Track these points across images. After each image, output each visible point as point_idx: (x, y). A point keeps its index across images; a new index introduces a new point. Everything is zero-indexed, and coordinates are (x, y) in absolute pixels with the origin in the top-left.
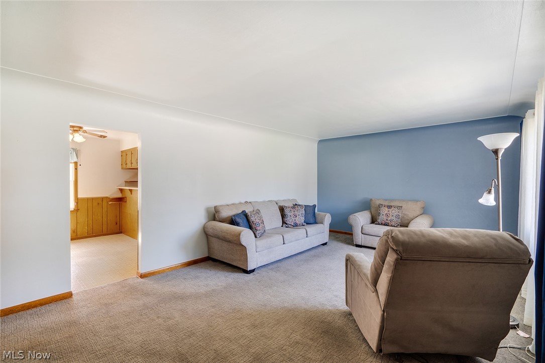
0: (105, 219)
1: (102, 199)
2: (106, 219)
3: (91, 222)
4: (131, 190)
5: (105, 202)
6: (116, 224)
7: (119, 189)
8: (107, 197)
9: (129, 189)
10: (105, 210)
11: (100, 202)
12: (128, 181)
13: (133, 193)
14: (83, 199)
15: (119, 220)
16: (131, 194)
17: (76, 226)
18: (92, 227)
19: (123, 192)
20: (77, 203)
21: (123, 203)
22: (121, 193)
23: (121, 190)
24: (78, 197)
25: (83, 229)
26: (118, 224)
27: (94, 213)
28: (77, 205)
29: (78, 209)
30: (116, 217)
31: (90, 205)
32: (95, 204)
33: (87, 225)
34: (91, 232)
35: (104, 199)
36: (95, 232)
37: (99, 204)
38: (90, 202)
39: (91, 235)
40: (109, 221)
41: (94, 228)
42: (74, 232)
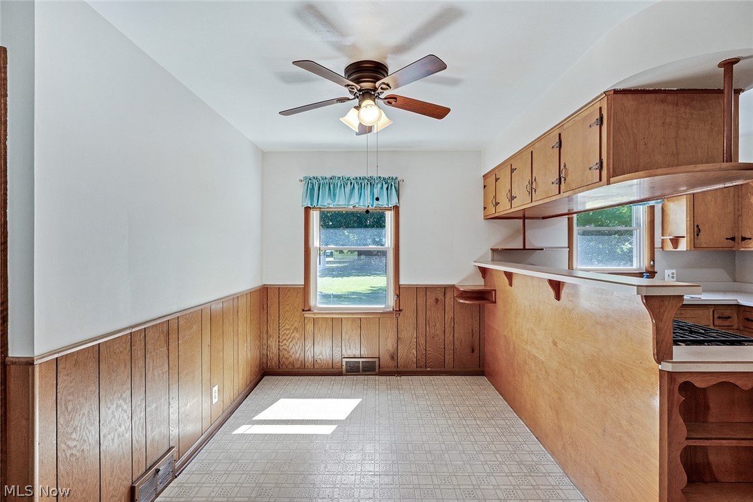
0: (449, 337)
1: (445, 289)
2: (451, 338)
3: (422, 341)
4: (509, 276)
5: (449, 295)
6: (473, 351)
7: (479, 267)
8: (453, 287)
9: (506, 273)
10: (449, 315)
11: (441, 297)
12: (500, 247)
13: (514, 281)
14: (409, 288)
15: (477, 342)
16: (511, 285)
17: (395, 345)
18: (424, 352)
19: (488, 276)
20: (398, 296)
21: (489, 306)
22: (484, 276)
23: (484, 271)
24: (400, 283)
25: (408, 354)
26: (477, 351)
27: (429, 321)
28: (398, 301)
29: (401, 308)
30: (473, 335)
31: (421, 301)
32: (431, 301)
33: (415, 346)
34: (422, 363)
35: (448, 290)
36: (431, 363)
37: (437, 300)
38: (421, 294)
39: (422, 369)
40: (456, 343)
41: (428, 356)
42: (392, 358)
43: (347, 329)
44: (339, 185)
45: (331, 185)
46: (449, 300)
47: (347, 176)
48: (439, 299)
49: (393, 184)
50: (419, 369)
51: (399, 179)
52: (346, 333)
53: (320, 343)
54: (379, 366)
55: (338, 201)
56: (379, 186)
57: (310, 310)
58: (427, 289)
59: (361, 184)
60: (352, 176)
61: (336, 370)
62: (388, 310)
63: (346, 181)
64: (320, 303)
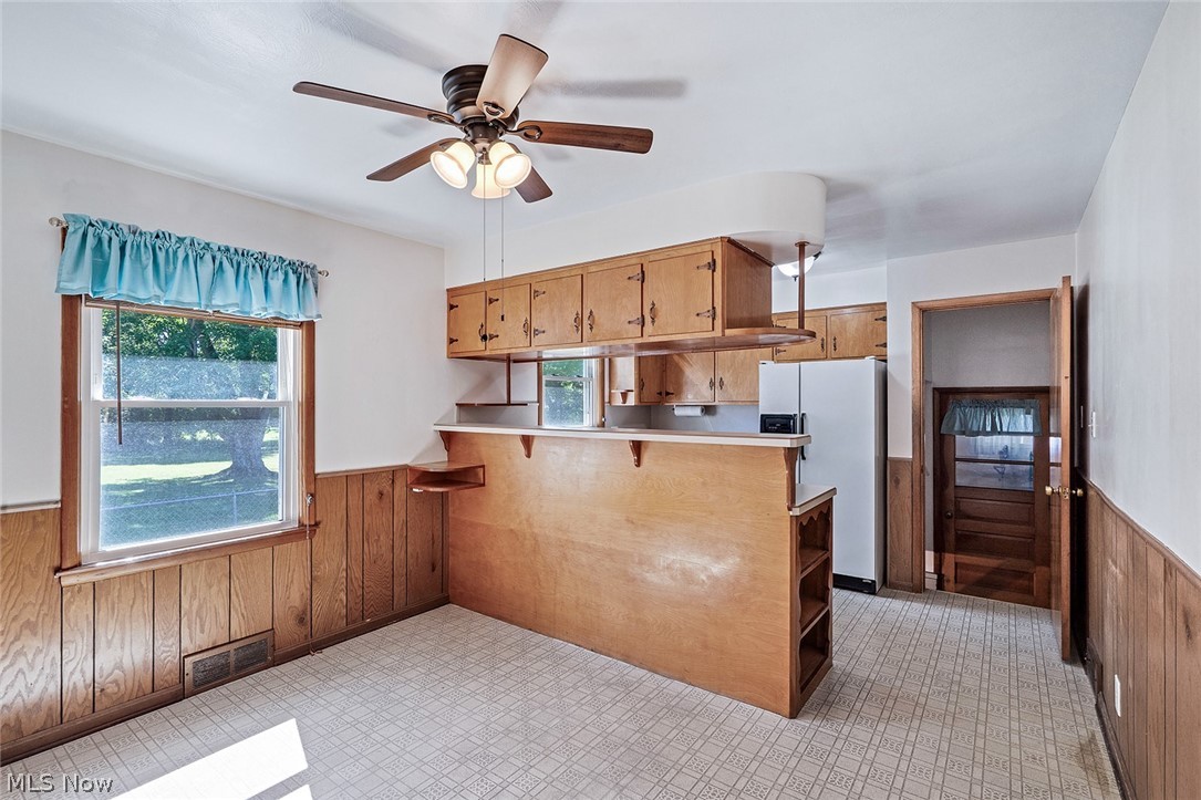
0: (400, 555)
1: (394, 473)
2: (402, 555)
3: (356, 572)
5: (400, 482)
6: (433, 570)
7: (440, 433)
8: (405, 468)
10: (400, 517)
11: (387, 488)
12: (468, 401)
14: (332, 479)
15: (439, 554)
16: (528, 455)
17: (307, 593)
18: (360, 592)
19: (458, 446)
20: (313, 496)
22: (448, 448)
23: (449, 439)
24: (317, 471)
25: (331, 603)
26: (438, 568)
27: (368, 534)
28: (312, 508)
29: (318, 519)
30: (433, 543)
31: (354, 500)
32: (371, 497)
33: (343, 587)
34: (357, 614)
35: (398, 475)
36: (372, 609)
37: (381, 494)
38: (355, 487)
39: (358, 625)
40: (410, 561)
41: (367, 597)
42: (301, 620)
43: (194, 589)
44: (181, 255)
45: (159, 251)
46: (400, 490)
47: (203, 238)
48: (385, 492)
49: (308, 276)
50: (351, 627)
51: (319, 269)
52: (193, 597)
53: (116, 641)
54: (274, 646)
55: (180, 293)
56: (281, 276)
57: (79, 565)
58: (364, 476)
59: (239, 264)
60: (218, 240)
61: (165, 692)
62: (289, 527)
63: (199, 251)
64: (107, 542)
